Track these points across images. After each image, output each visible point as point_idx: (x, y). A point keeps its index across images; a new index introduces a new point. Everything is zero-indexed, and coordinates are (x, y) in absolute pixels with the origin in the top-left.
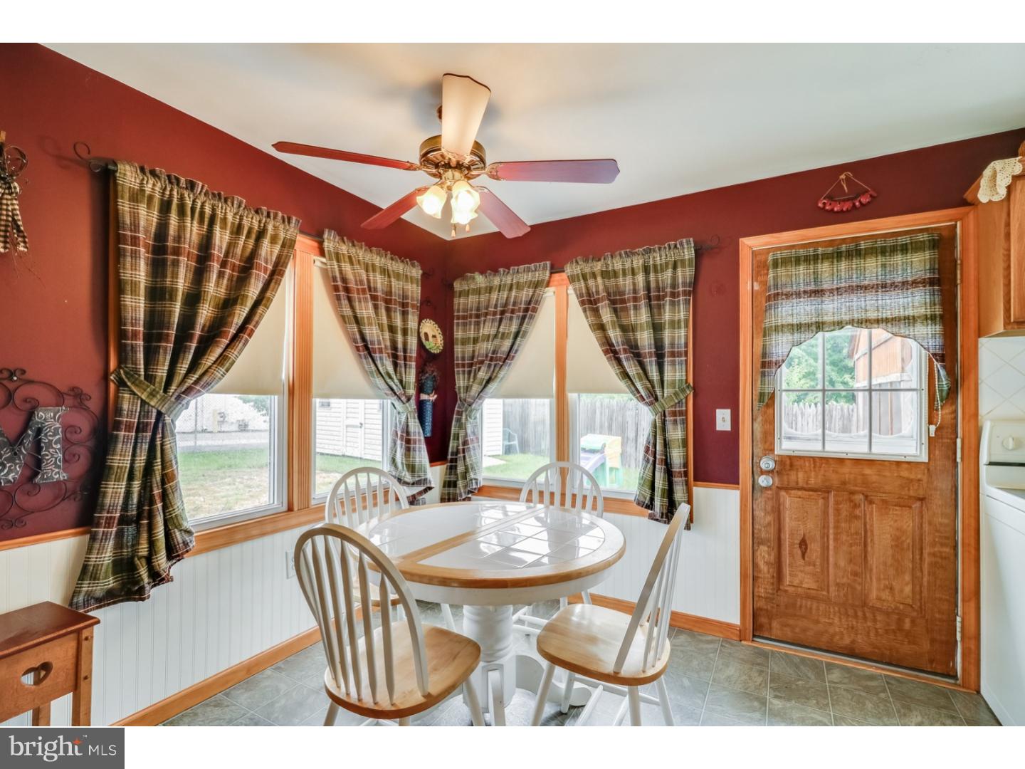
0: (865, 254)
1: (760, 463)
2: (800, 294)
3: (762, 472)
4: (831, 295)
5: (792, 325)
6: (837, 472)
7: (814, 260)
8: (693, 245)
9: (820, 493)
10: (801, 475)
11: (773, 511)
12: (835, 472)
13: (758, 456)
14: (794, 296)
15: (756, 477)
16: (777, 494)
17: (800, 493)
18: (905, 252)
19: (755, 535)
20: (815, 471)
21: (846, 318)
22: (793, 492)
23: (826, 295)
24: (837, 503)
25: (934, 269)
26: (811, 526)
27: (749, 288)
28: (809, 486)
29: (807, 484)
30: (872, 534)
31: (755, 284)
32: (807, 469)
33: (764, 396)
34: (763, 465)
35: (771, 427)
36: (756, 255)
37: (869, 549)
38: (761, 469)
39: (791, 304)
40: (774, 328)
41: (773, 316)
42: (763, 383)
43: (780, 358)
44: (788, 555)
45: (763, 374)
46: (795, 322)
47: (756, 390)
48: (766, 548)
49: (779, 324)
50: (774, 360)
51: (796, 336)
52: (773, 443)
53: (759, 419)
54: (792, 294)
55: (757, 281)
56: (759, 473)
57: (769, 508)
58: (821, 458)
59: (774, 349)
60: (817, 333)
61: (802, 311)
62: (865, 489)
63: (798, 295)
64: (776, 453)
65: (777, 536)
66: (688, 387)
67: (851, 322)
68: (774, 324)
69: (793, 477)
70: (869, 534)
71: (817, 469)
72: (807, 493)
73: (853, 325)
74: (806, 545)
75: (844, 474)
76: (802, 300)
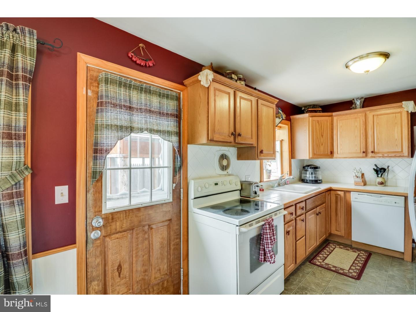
0: (153, 93)
1: (92, 222)
2: (121, 106)
3: (94, 229)
4: (137, 111)
5: (117, 126)
6: (137, 216)
7: (129, 87)
8: (35, 37)
9: (128, 232)
10: (118, 224)
11: (101, 254)
12: (136, 216)
13: (90, 218)
14: (118, 107)
15: (89, 234)
16: (104, 241)
17: (117, 236)
18: (167, 98)
19: (89, 277)
20: (126, 219)
21: (144, 126)
22: (113, 236)
23: (135, 111)
24: (137, 234)
25: (177, 110)
26: (124, 254)
27: (84, 93)
28: (123, 229)
29: (122, 228)
30: (153, 245)
31: (89, 91)
32: (122, 219)
33: (96, 173)
34: (95, 223)
35: (100, 195)
36: (89, 70)
37: (151, 253)
38: (93, 226)
39: (116, 112)
40: (105, 126)
41: (104, 117)
42: (95, 164)
43: (110, 147)
44: (110, 279)
45: (95, 158)
46: (119, 124)
47: (89, 170)
48: (96, 282)
49: (109, 124)
50: (105, 148)
51: (120, 134)
52: (101, 207)
53: (91, 191)
54: (117, 105)
55: (90, 89)
56: (91, 230)
57: (98, 253)
58: (129, 210)
59: (105, 140)
60: (131, 133)
61: (123, 117)
62: (149, 222)
63: (121, 107)
64: (103, 213)
65: (103, 270)
66: (26, 169)
67: (147, 130)
68: (105, 123)
69: (113, 227)
70: (151, 245)
71: (127, 217)
72: (121, 234)
73: (148, 132)
74: (121, 268)
75: (140, 216)
76: (122, 110)
